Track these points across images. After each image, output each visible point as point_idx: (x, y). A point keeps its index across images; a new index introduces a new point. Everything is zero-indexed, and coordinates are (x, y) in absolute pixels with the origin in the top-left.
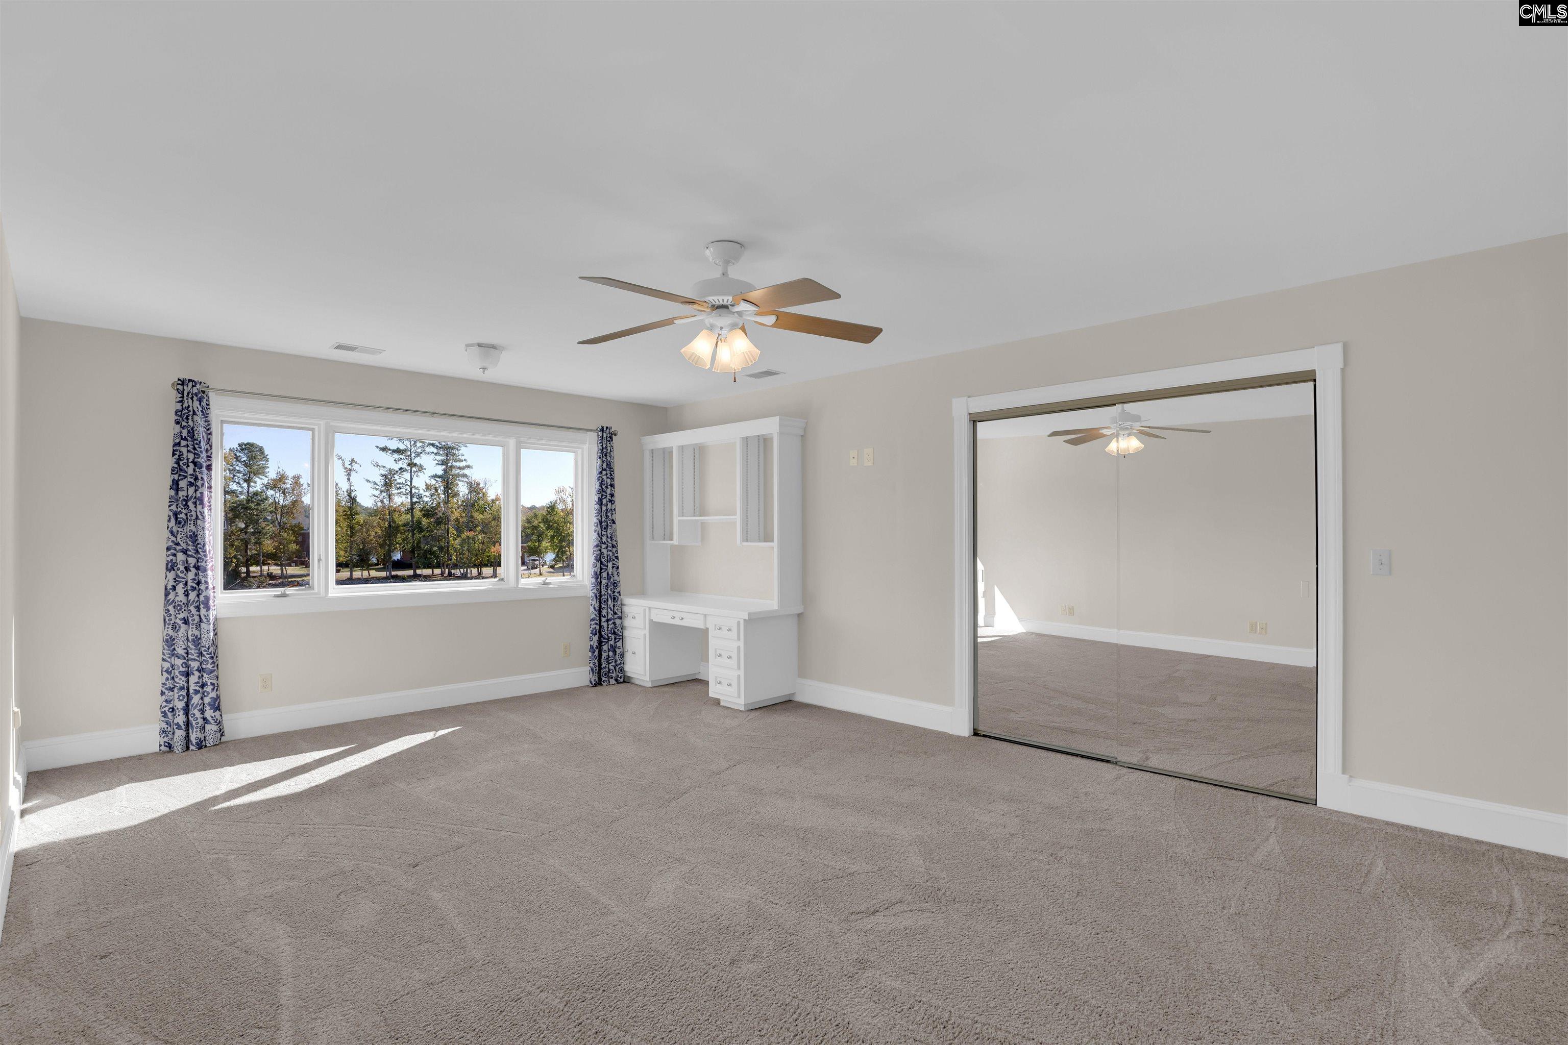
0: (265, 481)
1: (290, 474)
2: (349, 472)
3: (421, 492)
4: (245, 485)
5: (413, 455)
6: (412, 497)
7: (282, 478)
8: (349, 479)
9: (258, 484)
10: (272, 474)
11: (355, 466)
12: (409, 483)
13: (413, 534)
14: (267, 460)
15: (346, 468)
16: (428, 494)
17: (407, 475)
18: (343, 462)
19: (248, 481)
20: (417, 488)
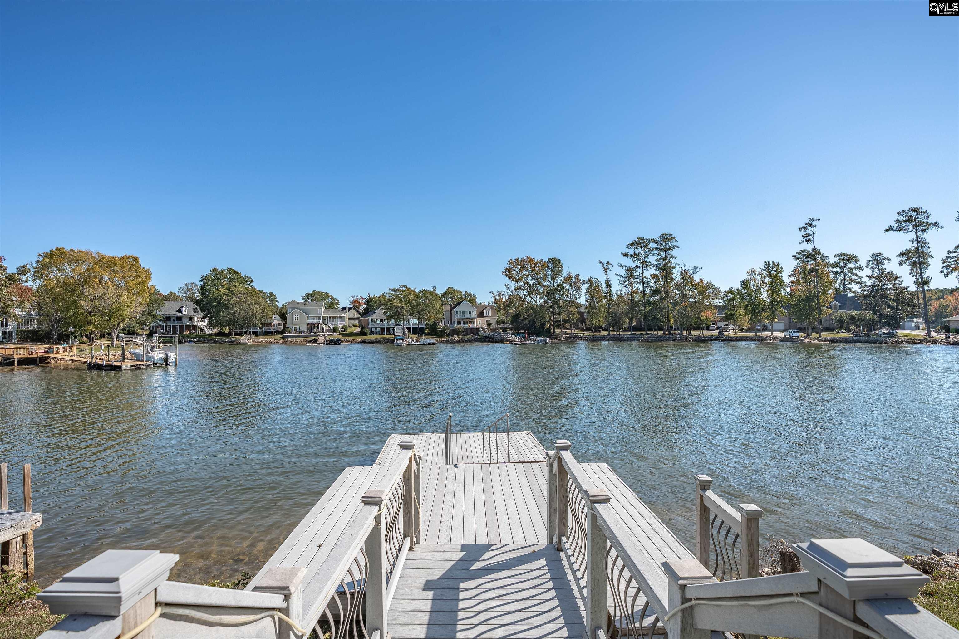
0: (562, 279)
1: (574, 274)
2: (606, 270)
3: (649, 280)
4: (552, 282)
5: (643, 257)
6: (643, 283)
7: (570, 277)
8: (606, 274)
9: (559, 280)
10: (565, 275)
11: (610, 267)
12: (641, 275)
13: (645, 308)
14: (562, 267)
15: (604, 268)
16: (653, 281)
17: (640, 270)
18: (603, 264)
19: (553, 279)
20: (647, 278)
